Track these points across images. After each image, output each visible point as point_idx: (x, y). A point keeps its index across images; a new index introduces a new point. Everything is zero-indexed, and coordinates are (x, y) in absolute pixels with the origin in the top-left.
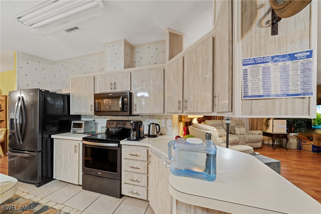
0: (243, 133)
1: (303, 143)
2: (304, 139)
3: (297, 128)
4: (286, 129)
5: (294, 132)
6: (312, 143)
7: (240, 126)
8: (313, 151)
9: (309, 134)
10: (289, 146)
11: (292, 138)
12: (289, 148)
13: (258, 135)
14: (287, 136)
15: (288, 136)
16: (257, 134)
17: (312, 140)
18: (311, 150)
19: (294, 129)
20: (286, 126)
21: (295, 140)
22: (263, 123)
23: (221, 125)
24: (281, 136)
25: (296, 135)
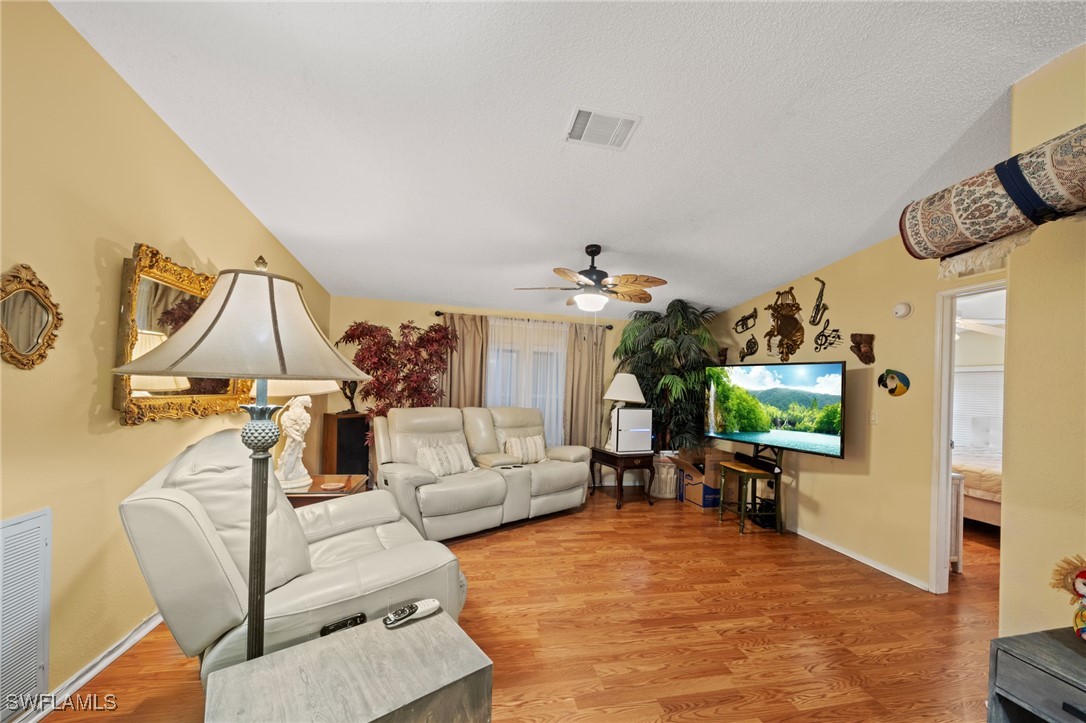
0: (532, 458)
1: (686, 481)
2: (689, 468)
3: (677, 434)
4: (649, 437)
5: (670, 449)
6: (703, 479)
7: (530, 430)
8: (705, 506)
9: (699, 452)
10: (659, 492)
11: (664, 466)
12: (660, 496)
13: (575, 461)
14: (651, 462)
15: (655, 459)
16: (572, 458)
17: (702, 471)
18: (701, 503)
19: (672, 438)
20: (650, 430)
21: (672, 471)
22: (602, 418)
23: (454, 430)
24: (638, 462)
25: (673, 456)
